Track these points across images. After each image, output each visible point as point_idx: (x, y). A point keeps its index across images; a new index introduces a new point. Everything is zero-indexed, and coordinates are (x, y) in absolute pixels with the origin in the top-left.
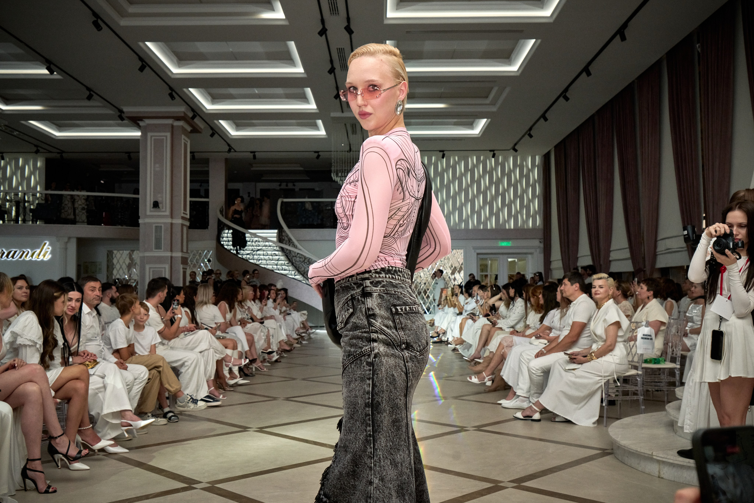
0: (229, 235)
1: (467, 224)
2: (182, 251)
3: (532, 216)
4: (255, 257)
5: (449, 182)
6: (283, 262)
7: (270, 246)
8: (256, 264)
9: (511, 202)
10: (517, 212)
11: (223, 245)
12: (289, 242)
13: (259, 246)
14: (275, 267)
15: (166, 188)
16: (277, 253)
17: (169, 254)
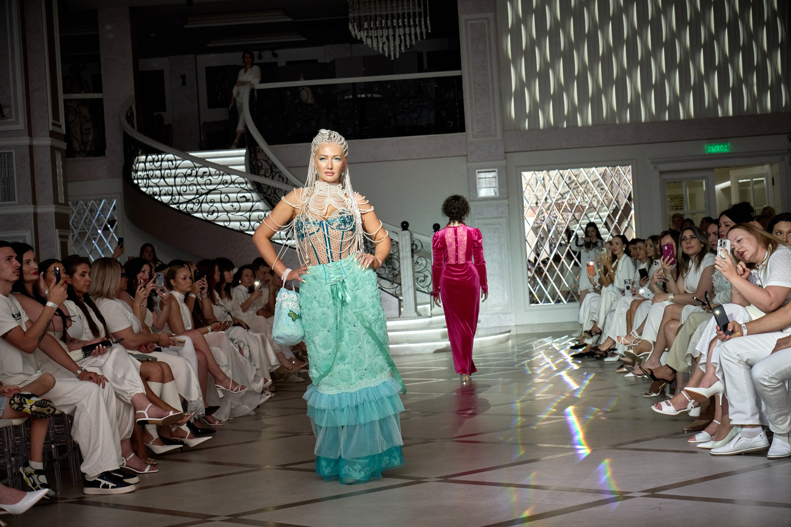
0: (147, 164)
1: (636, 112)
2: (56, 202)
3: (772, 89)
4: (205, 206)
5: (594, 27)
6: (262, 214)
7: (233, 182)
8: (206, 221)
9: (725, 61)
10: (739, 82)
11: (137, 186)
12: (272, 171)
13: (211, 184)
14: (247, 224)
15: (14, 75)
16: (248, 195)
17: (30, 209)
